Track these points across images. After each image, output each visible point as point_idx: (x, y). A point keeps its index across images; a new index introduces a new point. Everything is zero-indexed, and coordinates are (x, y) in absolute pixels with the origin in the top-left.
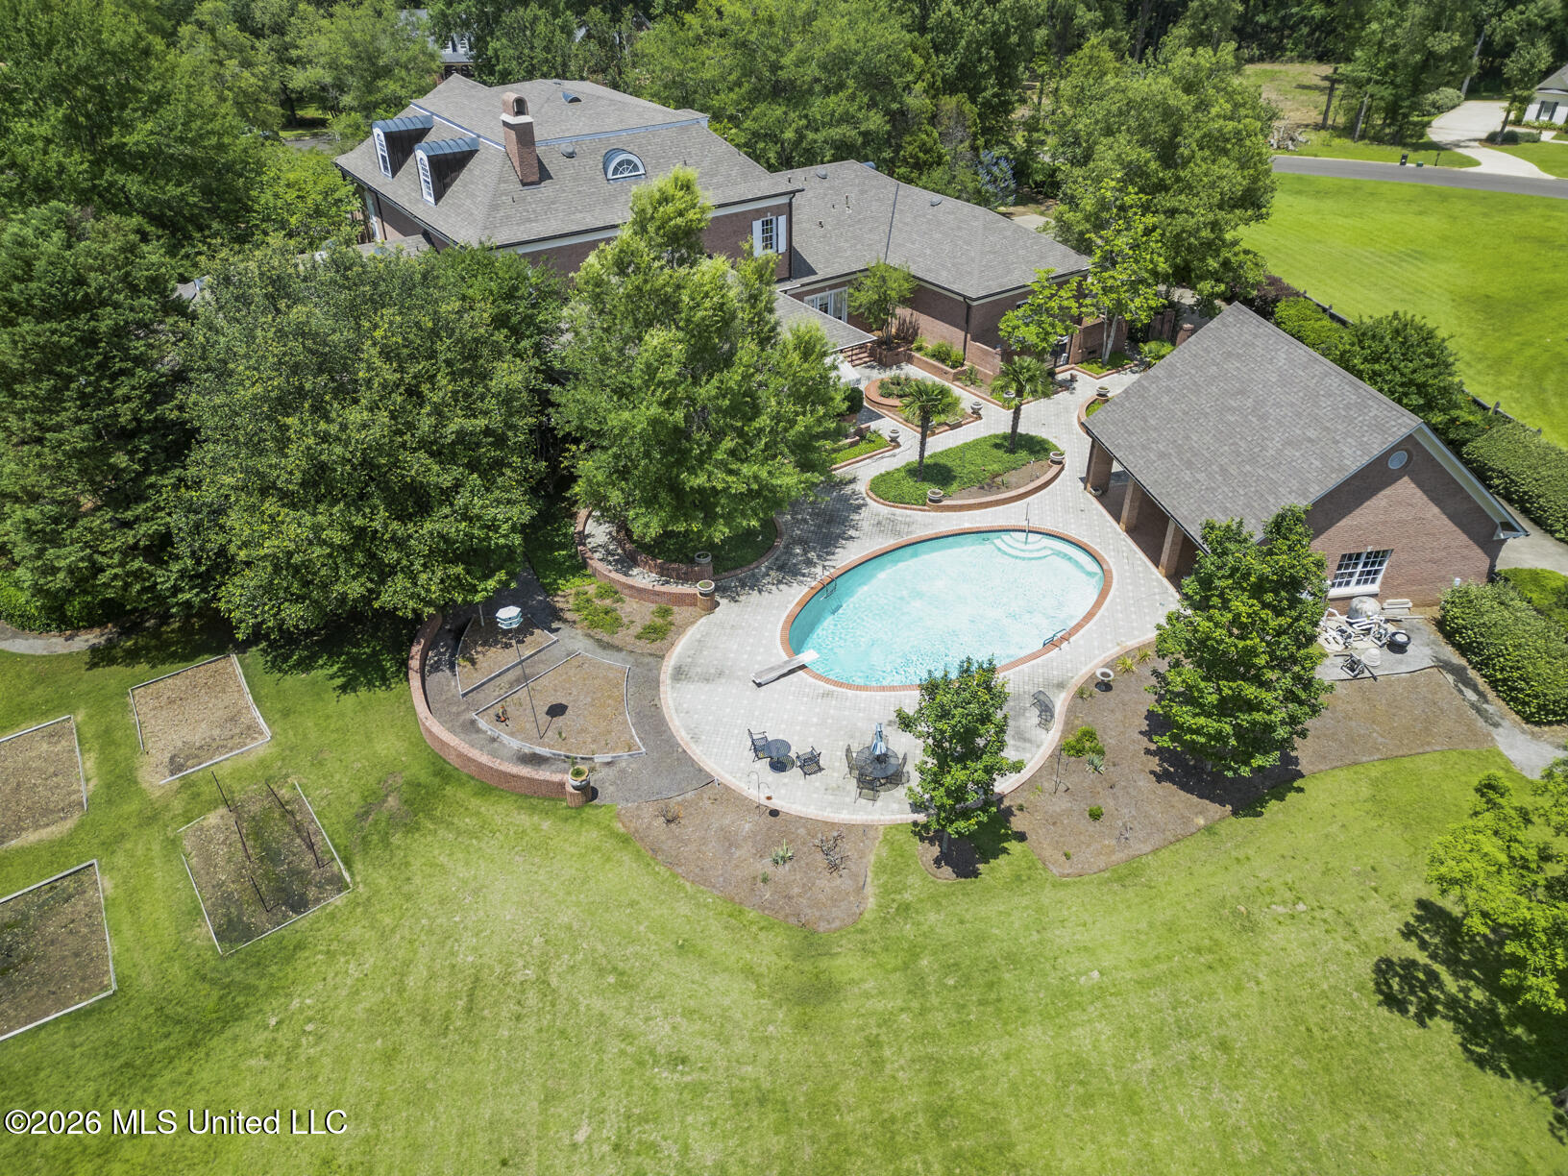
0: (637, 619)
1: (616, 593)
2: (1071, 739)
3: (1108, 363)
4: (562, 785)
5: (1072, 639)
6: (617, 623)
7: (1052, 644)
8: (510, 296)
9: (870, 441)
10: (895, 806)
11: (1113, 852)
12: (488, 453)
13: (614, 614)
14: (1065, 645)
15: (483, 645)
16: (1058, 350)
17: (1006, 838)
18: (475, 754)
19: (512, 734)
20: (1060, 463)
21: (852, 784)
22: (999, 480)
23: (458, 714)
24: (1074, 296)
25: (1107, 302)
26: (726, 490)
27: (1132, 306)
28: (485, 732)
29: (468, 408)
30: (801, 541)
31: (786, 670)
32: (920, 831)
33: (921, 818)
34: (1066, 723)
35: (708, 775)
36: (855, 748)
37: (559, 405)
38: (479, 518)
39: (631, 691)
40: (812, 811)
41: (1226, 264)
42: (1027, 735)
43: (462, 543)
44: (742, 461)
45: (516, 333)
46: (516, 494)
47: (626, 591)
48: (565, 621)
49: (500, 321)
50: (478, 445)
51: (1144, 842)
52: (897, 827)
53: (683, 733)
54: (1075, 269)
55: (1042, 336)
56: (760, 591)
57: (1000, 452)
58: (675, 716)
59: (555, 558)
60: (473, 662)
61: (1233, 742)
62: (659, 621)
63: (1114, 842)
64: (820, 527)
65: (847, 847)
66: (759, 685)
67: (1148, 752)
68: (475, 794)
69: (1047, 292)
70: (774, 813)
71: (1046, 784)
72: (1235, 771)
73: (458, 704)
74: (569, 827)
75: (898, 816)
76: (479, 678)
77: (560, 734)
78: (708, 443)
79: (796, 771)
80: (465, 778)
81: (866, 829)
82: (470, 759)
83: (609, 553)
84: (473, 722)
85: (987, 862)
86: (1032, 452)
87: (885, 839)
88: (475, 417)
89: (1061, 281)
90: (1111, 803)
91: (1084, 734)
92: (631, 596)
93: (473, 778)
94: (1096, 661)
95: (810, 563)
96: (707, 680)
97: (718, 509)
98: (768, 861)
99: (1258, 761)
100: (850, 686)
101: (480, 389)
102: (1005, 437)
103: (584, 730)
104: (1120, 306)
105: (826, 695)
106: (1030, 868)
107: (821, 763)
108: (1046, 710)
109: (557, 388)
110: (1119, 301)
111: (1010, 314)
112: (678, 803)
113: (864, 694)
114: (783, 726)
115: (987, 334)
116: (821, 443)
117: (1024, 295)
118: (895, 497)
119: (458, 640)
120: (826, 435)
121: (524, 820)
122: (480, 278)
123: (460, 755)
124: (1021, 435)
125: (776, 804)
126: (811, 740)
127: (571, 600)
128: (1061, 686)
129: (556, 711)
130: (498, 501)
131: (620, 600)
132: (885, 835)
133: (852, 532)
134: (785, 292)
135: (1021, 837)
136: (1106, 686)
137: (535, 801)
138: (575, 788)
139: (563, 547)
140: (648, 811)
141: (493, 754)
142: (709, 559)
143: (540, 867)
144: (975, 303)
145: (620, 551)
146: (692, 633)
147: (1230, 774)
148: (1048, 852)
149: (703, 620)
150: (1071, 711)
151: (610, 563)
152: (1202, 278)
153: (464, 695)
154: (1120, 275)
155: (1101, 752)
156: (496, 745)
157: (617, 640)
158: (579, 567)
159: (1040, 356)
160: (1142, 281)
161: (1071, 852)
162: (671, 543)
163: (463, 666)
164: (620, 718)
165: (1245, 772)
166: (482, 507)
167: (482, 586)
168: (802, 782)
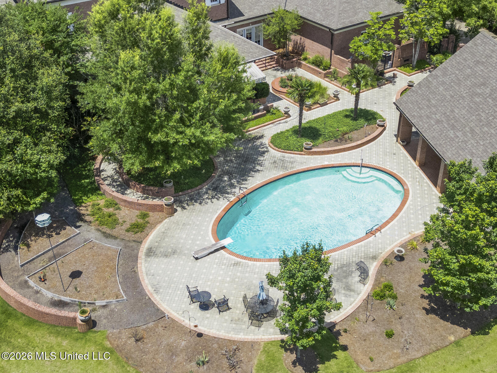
0: (128, 220)
1: (116, 204)
2: (378, 290)
3: (416, 67)
4: (75, 319)
5: (382, 231)
6: (116, 222)
7: (371, 233)
8: (54, 30)
9: (272, 114)
10: (272, 330)
11: (399, 357)
12: (37, 122)
13: (114, 217)
14: (378, 234)
15: (35, 236)
16: (386, 59)
17: (336, 349)
18: (25, 301)
19: (48, 289)
20: (383, 126)
21: (246, 318)
22: (346, 136)
23: (18, 277)
24: (393, 28)
25: (414, 31)
26: (176, 143)
27: (428, 33)
28: (33, 288)
29: (25, 96)
30: (229, 173)
31: (213, 250)
32: (284, 345)
33: (285, 337)
34: (376, 280)
35: (163, 313)
36: (250, 295)
37: (83, 94)
38: (30, 161)
39: (121, 262)
40: (222, 334)
41: (484, 8)
42: (352, 288)
43: (20, 175)
44: (188, 126)
45: (58, 52)
46: (54, 147)
47: (122, 203)
48: (85, 221)
49: (48, 45)
50: (31, 118)
51: (418, 351)
52: (271, 343)
53: (150, 288)
54: (396, 11)
55: (374, 51)
56: (200, 203)
57: (348, 120)
58: (145, 277)
59: (82, 184)
60: (28, 246)
61: (468, 291)
62: (141, 221)
63: (399, 351)
64: (240, 164)
65: (241, 355)
66: (197, 259)
67: (423, 296)
68: (25, 325)
69: (377, 26)
70: (200, 335)
71: (361, 317)
72: (471, 308)
73: (18, 271)
74: (78, 344)
75: (273, 336)
76: (31, 256)
77: (76, 289)
78: (165, 115)
79: (215, 310)
80: (19, 315)
81: (252, 345)
82: (22, 304)
83: (114, 181)
84: (26, 282)
85: (324, 363)
86: (367, 120)
87: (264, 351)
88: (29, 102)
89: (385, 19)
90: (399, 327)
91: (386, 287)
92: (125, 206)
93: (24, 315)
94: (396, 243)
95: (232, 186)
96: (166, 256)
97: (173, 155)
98: (194, 364)
99: (483, 302)
100: (250, 259)
101: (32, 85)
102: (351, 111)
103: (91, 286)
104: (421, 33)
105: (236, 264)
106: (349, 367)
107: (230, 305)
108: (364, 272)
109: (82, 84)
110: (420, 30)
111: (356, 39)
112: (144, 330)
113: (258, 264)
114: (209, 283)
115: (343, 51)
116: (237, 115)
117: (364, 28)
118: (285, 146)
119: (21, 233)
120: (240, 110)
121: (52, 340)
122: (36, 20)
123: (17, 302)
124: (361, 110)
125: (201, 329)
126: (225, 291)
127: (90, 208)
128: (374, 258)
129: (76, 275)
130: (43, 151)
131: (119, 209)
132: (264, 348)
133: (258, 167)
134: (225, 26)
135: (345, 348)
136: (401, 258)
137: (59, 329)
138: (82, 321)
139: (87, 177)
140: (126, 334)
141: (36, 301)
142: (172, 184)
143: (60, 368)
144: (336, 33)
145: (120, 179)
146: (159, 228)
147: (468, 310)
148: (360, 357)
149: (167, 220)
150: (379, 273)
151: (114, 186)
152: (469, 16)
153: (22, 266)
154: (420, 16)
155: (395, 297)
156: (38, 295)
157: (115, 232)
158: (96, 189)
159: (374, 63)
160: (434, 18)
161: (373, 357)
162: (151, 175)
163: (22, 248)
164: (113, 279)
165: (476, 308)
166: (32, 155)
167: (32, 202)
168: (218, 316)
